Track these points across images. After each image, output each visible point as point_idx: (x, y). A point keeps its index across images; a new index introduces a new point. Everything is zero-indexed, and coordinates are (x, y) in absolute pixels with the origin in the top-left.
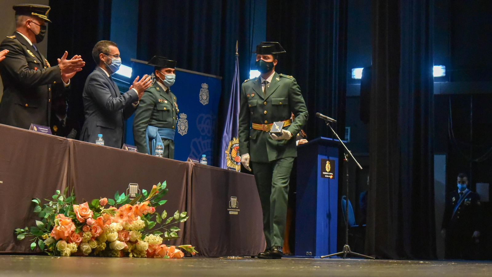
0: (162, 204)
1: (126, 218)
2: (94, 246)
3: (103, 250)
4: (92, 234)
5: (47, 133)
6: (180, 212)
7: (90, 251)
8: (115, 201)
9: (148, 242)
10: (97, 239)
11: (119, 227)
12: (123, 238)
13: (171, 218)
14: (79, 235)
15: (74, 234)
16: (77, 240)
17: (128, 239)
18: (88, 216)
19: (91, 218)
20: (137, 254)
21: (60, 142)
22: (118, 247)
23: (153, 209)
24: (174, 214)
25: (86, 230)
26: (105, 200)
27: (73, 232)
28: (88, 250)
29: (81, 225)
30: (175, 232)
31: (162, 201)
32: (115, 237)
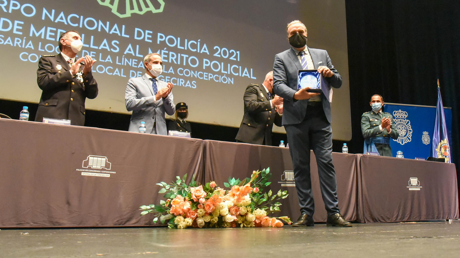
0: (268, 185)
1: (236, 197)
2: (208, 220)
3: (216, 223)
4: (205, 210)
6: (282, 191)
7: (204, 224)
8: (229, 184)
9: (256, 215)
10: (211, 214)
11: (230, 204)
12: (234, 213)
13: (275, 196)
14: (194, 211)
15: (189, 212)
16: (193, 216)
17: (238, 213)
18: (201, 196)
19: (203, 198)
20: (247, 225)
21: (192, 142)
22: (228, 220)
23: (256, 189)
24: (277, 193)
25: (200, 207)
26: (213, 183)
27: (189, 209)
28: (202, 223)
29: (195, 203)
30: (278, 206)
31: (267, 183)
32: (225, 212)
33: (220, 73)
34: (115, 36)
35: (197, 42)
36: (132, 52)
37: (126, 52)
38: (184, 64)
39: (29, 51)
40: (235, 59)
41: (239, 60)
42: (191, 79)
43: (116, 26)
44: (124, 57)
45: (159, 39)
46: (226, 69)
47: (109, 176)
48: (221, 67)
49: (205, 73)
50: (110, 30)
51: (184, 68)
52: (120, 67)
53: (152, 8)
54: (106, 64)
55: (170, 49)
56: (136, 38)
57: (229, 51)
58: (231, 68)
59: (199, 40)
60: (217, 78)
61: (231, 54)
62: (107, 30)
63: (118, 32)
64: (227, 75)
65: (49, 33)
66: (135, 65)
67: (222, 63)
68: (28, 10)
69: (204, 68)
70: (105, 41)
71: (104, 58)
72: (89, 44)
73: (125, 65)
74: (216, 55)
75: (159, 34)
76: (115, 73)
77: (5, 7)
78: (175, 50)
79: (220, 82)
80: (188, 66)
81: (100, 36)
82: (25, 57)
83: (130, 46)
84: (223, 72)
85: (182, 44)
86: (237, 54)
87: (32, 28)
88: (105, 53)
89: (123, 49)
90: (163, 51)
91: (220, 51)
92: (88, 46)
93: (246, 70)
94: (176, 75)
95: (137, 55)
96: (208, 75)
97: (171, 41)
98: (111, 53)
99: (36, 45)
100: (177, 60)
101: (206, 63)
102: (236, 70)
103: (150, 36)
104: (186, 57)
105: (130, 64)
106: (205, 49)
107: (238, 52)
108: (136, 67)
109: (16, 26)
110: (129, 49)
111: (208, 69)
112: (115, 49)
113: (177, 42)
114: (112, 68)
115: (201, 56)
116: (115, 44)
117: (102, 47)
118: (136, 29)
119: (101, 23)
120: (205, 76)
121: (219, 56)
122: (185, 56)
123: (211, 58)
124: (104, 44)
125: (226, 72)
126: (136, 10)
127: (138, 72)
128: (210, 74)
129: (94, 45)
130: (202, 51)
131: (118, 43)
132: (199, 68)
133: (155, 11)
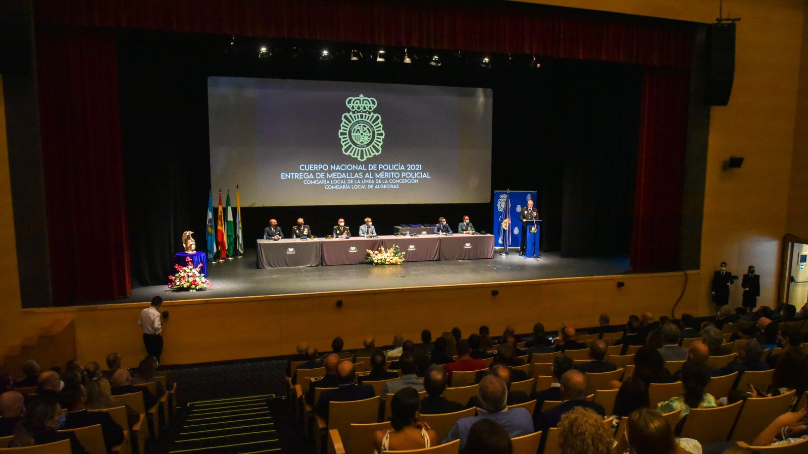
33: (411, 178)
34: (360, 171)
36: (368, 177)
39: (328, 184)
40: (419, 169)
41: (421, 169)
42: (396, 184)
43: (360, 166)
44: (365, 180)
45: (380, 168)
46: (414, 175)
48: (411, 175)
51: (393, 179)
52: (363, 184)
54: (358, 184)
55: (385, 171)
56: (369, 169)
58: (416, 175)
59: (399, 164)
60: (409, 181)
61: (416, 168)
62: (357, 168)
63: (361, 168)
64: (415, 179)
65: (334, 175)
66: (370, 182)
67: (412, 173)
68: (325, 167)
69: (402, 177)
70: (356, 174)
71: (357, 182)
74: (408, 169)
75: (380, 165)
76: (361, 188)
77: (317, 168)
78: (388, 171)
79: (411, 183)
80: (394, 178)
81: (354, 172)
82: (327, 187)
83: (367, 174)
84: (412, 177)
85: (391, 168)
87: (328, 175)
88: (357, 179)
89: (364, 176)
90: (382, 173)
91: (410, 167)
93: (425, 174)
94: (389, 183)
95: (371, 177)
96: (404, 180)
97: (386, 167)
98: (359, 179)
99: (330, 182)
100: (389, 176)
101: (404, 174)
102: (419, 175)
103: (376, 167)
106: (403, 168)
107: (420, 165)
109: (322, 175)
110: (367, 176)
111: (405, 178)
112: (361, 176)
113: (388, 167)
114: (360, 186)
115: (400, 172)
117: (355, 177)
118: (369, 165)
119: (354, 166)
121: (410, 169)
122: (393, 173)
123: (406, 171)
124: (356, 176)
125: (414, 177)
126: (369, 156)
127: (372, 185)
129: (352, 177)
130: (401, 168)
131: (362, 173)
132: (400, 178)
133: (377, 154)
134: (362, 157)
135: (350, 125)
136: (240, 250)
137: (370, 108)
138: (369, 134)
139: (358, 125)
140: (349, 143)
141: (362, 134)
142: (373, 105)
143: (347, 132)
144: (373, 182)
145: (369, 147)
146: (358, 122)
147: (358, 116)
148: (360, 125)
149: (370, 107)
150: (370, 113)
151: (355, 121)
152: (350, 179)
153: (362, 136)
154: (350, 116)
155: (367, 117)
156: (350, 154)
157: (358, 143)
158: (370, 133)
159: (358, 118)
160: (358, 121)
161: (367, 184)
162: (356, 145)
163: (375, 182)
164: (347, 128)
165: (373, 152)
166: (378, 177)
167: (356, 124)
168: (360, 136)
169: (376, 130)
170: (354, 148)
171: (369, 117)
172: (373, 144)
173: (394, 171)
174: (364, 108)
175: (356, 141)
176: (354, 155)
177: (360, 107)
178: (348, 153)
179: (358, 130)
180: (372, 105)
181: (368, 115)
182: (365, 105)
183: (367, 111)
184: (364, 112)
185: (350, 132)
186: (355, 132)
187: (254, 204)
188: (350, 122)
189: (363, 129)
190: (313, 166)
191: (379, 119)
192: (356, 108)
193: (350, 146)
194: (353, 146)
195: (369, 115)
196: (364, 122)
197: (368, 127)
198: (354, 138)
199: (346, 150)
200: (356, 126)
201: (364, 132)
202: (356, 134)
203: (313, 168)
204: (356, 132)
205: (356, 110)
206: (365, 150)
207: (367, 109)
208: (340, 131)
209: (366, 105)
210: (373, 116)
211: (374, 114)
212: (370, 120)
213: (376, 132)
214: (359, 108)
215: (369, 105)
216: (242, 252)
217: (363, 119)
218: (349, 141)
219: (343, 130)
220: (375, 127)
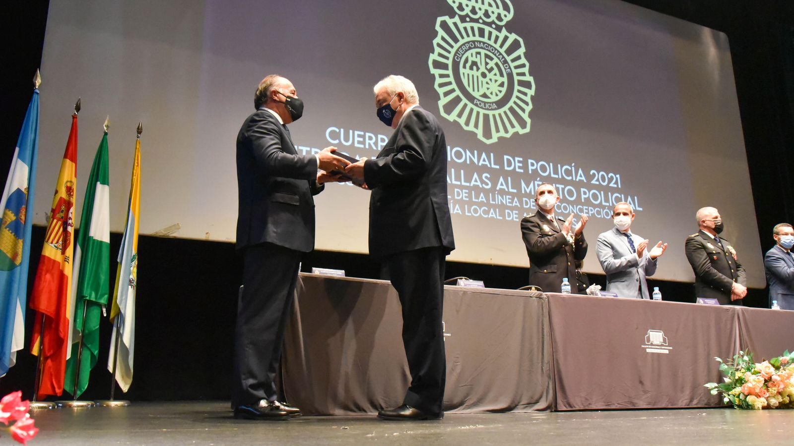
2: (781, 400)
5: (715, 304)
7: (778, 404)
14: (766, 391)
15: (762, 390)
16: (766, 395)
18: (772, 373)
25: (771, 386)
28: (775, 403)
33: (600, 205)
34: (484, 169)
35: (571, 167)
36: (505, 187)
37: (499, 187)
38: (561, 197)
40: (615, 186)
41: (620, 187)
43: (484, 156)
44: (498, 194)
45: (530, 168)
46: (607, 199)
47: (667, 352)
48: (601, 196)
49: (584, 207)
50: (479, 161)
52: (495, 207)
53: (518, 129)
54: (481, 204)
56: (506, 168)
57: (608, 176)
58: (612, 198)
59: (573, 164)
60: (599, 213)
61: (611, 180)
62: (475, 160)
63: (487, 163)
66: (509, 203)
67: (602, 192)
69: (583, 200)
70: (475, 176)
71: (477, 197)
72: (460, 181)
73: (500, 203)
74: (594, 182)
75: (530, 161)
76: (490, 215)
77: (374, 143)
79: (602, 217)
81: (470, 170)
83: (501, 180)
84: (604, 203)
85: (556, 172)
86: (617, 179)
88: (477, 190)
89: (495, 184)
90: (536, 183)
91: (598, 177)
92: (459, 183)
95: (511, 190)
96: (588, 209)
97: (543, 168)
98: (483, 190)
101: (585, 194)
103: (521, 165)
104: (562, 188)
105: (504, 202)
106: (581, 176)
107: (618, 176)
108: (511, 205)
110: (501, 184)
111: (588, 202)
112: (487, 184)
113: (550, 168)
114: (487, 209)
115: (578, 185)
116: (486, 177)
117: (473, 183)
118: (506, 157)
119: (468, 153)
120: (585, 211)
121: (597, 183)
122: (561, 186)
123: (590, 187)
124: (475, 180)
125: (608, 204)
126: (502, 133)
127: (514, 212)
128: (590, 208)
129: (465, 181)
130: (578, 178)
131: (489, 176)
132: (578, 201)
133: (522, 132)
134: (487, 134)
135: (456, 46)
136: (118, 377)
137: (499, 18)
138: (500, 80)
139: (474, 51)
140: (453, 91)
141: (484, 75)
142: (506, 13)
143: (450, 63)
144: (516, 203)
145: (501, 111)
146: (473, 45)
147: (472, 28)
148: (479, 53)
149: (499, 15)
150: (499, 28)
151: (466, 39)
152: (462, 187)
153: (485, 80)
154: (455, 24)
155: (493, 38)
156: (458, 119)
157: (476, 94)
158: (502, 75)
159: (474, 35)
160: (474, 42)
161: (502, 208)
162: (471, 98)
163: (521, 202)
164: (449, 52)
165: (513, 126)
166: (528, 191)
167: (470, 48)
168: (481, 78)
169: (515, 71)
170: (465, 105)
171: (497, 38)
172: (511, 103)
173: (562, 181)
174: (487, 14)
175: (470, 90)
176: (467, 123)
177: (477, 10)
178: (452, 117)
179: (474, 63)
180: (503, 13)
181: (495, 32)
182: (486, 7)
183: (493, 22)
184: (485, 23)
185: (456, 65)
186: (468, 65)
187: (177, 227)
188: (456, 40)
189: (487, 64)
190: (364, 137)
191: (520, 46)
192: (467, 11)
193: (457, 100)
194: (464, 100)
195: (498, 34)
196: (487, 46)
197: (496, 60)
198: (465, 81)
199: (449, 108)
200: (468, 54)
201: (491, 70)
202: (471, 73)
203: (363, 143)
204: (471, 68)
205: (467, 15)
206: (494, 116)
207: (493, 18)
208: (433, 57)
209: (490, 10)
210: (506, 38)
211: (508, 34)
212: (501, 46)
213: (516, 78)
214: (474, 11)
215: (496, 11)
216: (125, 387)
217: (485, 40)
218: (454, 86)
219: (440, 55)
220: (512, 65)
